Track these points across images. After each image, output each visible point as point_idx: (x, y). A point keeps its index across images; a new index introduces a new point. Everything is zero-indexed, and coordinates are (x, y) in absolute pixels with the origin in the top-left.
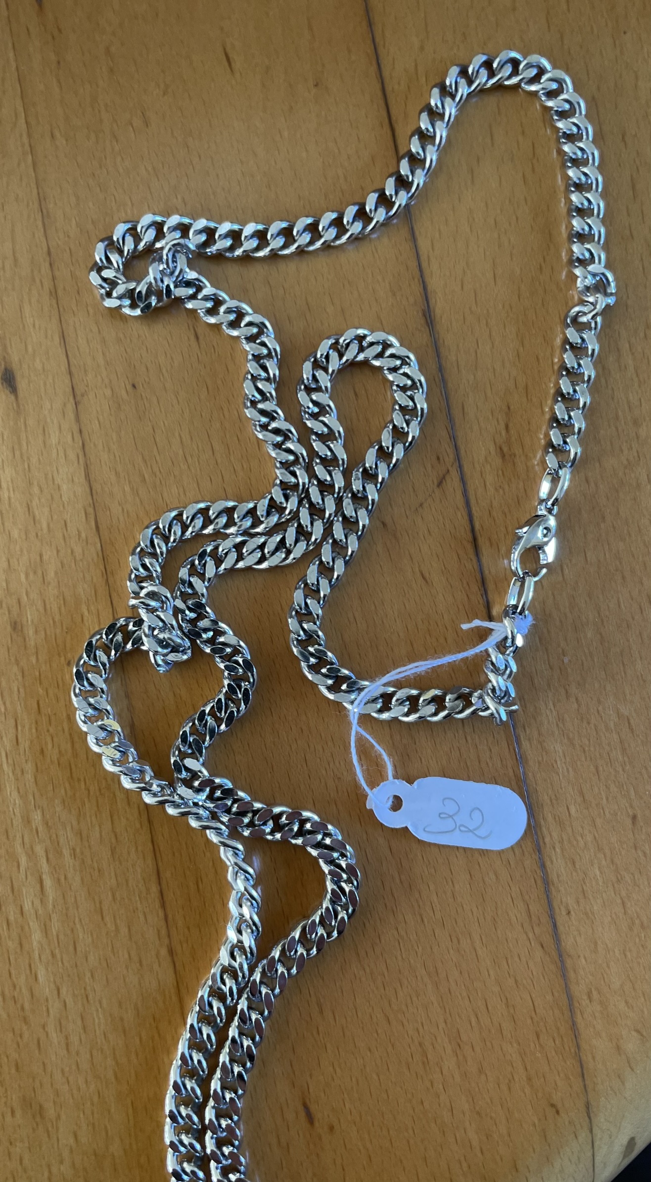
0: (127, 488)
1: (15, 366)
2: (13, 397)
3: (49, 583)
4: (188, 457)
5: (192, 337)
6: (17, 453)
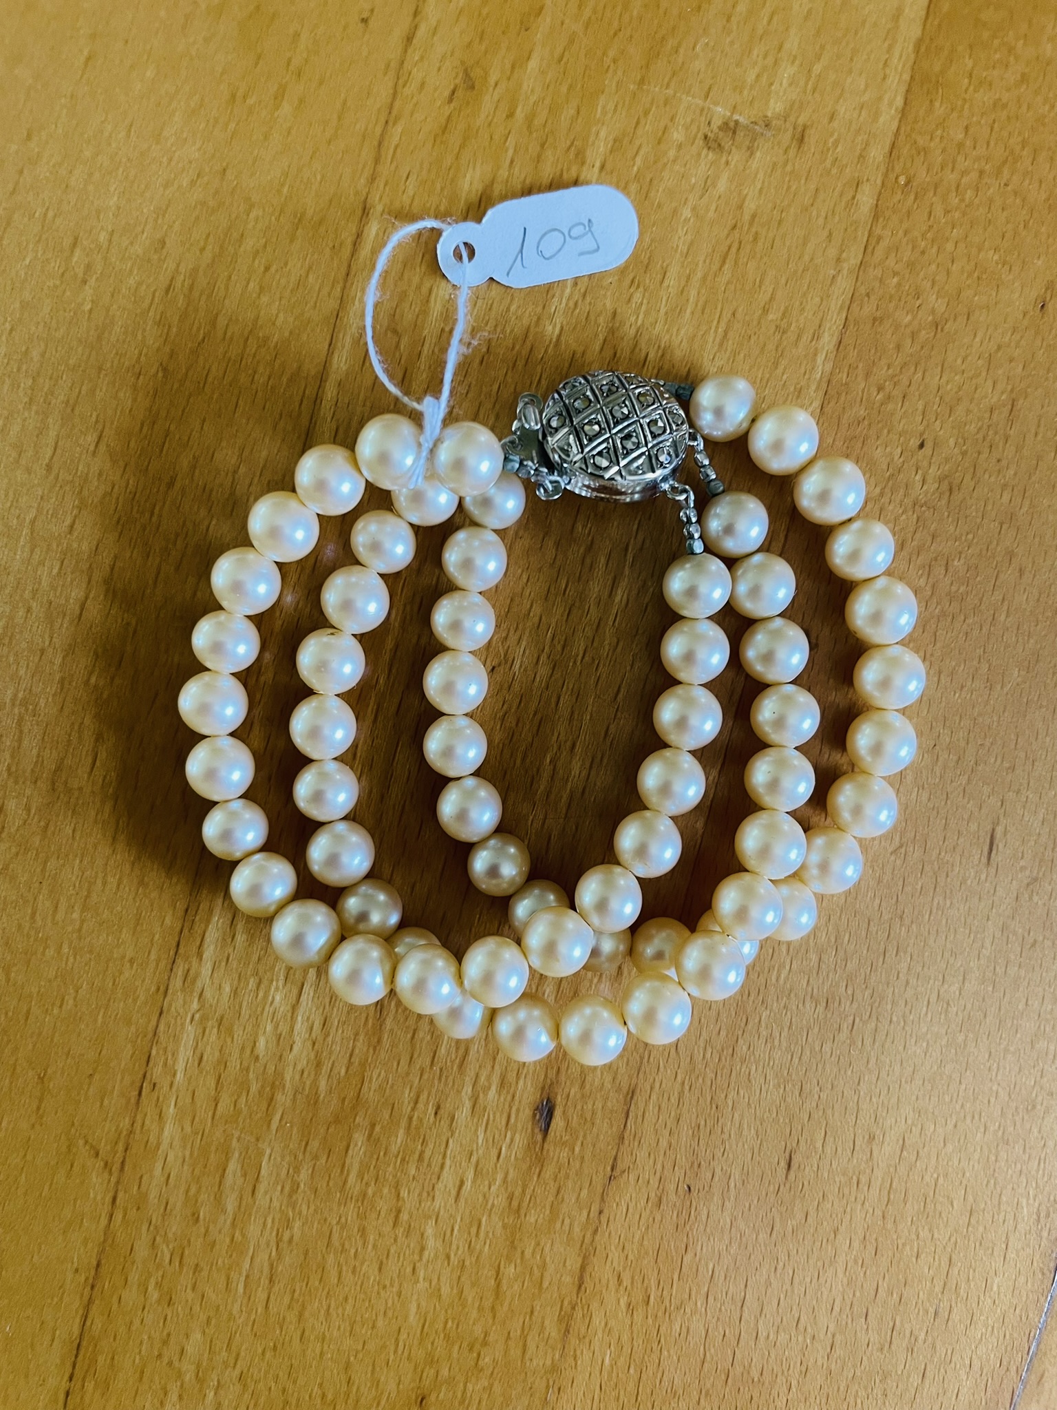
0: (623, 1302)
1: (559, 1100)
2: (539, 1137)
3: (482, 1370)
4: (711, 1299)
5: (783, 1164)
6: (515, 1203)
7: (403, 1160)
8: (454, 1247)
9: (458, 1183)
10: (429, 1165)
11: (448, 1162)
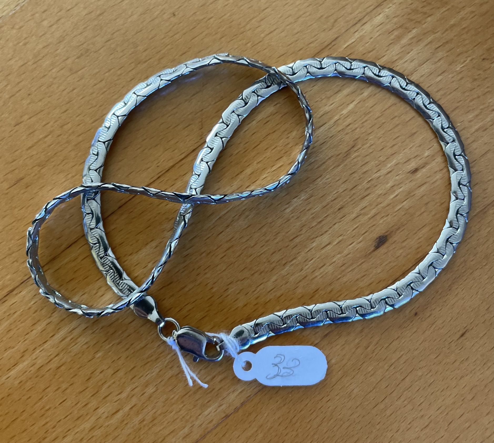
7: (313, 218)
8: (307, 267)
9: (327, 243)
10: (321, 227)
11: (330, 232)
